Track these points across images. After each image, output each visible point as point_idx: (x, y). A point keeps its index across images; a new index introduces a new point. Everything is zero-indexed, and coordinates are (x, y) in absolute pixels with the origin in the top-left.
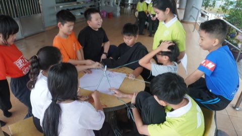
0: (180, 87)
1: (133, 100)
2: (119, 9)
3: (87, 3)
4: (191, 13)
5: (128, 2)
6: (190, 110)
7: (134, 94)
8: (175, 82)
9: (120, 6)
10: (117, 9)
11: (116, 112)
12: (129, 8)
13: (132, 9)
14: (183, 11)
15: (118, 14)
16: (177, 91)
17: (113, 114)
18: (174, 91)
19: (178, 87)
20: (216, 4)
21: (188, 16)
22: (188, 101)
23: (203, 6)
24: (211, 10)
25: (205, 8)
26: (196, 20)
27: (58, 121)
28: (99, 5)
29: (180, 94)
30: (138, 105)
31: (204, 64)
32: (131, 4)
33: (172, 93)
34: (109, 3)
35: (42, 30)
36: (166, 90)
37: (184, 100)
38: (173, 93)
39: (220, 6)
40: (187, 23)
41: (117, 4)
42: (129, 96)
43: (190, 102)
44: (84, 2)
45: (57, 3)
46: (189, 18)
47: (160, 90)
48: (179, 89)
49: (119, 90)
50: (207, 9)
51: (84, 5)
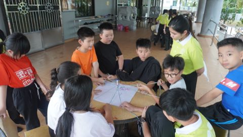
0: (189, 103)
1: (143, 114)
2: (135, 23)
3: (105, 17)
4: (209, 27)
5: (145, 16)
6: (199, 128)
7: (145, 108)
8: (184, 98)
9: (136, 20)
10: (133, 23)
11: (127, 125)
12: (146, 21)
13: (148, 23)
14: (201, 25)
15: (135, 28)
16: (185, 107)
17: (123, 128)
18: (182, 107)
19: (187, 103)
20: (236, 18)
21: (206, 30)
22: (197, 118)
23: (221, 19)
24: (230, 23)
25: (224, 22)
26: (214, 34)
27: (71, 129)
28: (116, 19)
29: (188, 110)
30: (148, 119)
31: (224, 83)
32: (148, 18)
33: (180, 109)
34: (125, 17)
35: (61, 42)
36: (174, 105)
37: (193, 117)
38: (182, 109)
39: (241, 19)
40: (204, 37)
41: (134, 18)
42: (140, 110)
43: (200, 119)
44: (101, 16)
45: (76, 17)
46: (207, 32)
47: (169, 105)
48: (188, 104)
49: (130, 104)
50: (226, 22)
51: (102, 20)
